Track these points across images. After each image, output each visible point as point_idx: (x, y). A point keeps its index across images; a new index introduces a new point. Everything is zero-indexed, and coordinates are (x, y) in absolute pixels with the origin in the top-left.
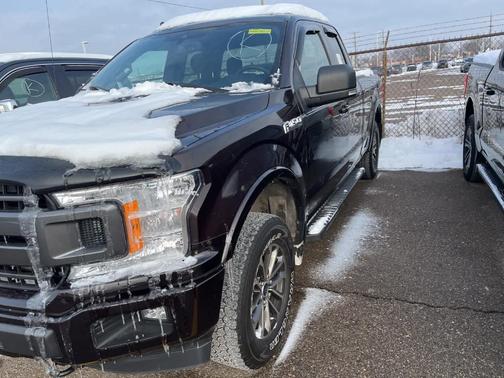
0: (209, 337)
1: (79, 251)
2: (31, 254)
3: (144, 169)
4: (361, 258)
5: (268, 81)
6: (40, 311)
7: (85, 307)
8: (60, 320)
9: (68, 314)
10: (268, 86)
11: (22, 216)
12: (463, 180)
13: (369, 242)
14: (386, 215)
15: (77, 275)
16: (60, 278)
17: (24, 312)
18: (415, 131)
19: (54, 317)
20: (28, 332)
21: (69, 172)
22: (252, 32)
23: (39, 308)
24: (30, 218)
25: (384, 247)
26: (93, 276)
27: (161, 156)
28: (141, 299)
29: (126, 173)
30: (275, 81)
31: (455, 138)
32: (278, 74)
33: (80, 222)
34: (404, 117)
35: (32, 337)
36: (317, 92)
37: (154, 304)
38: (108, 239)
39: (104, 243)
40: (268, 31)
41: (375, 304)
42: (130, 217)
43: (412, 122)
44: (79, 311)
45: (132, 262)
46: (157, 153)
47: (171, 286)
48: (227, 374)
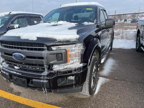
0: (82, 85)
1: (55, 61)
2: (44, 61)
3: (73, 42)
4: (112, 70)
5: (93, 22)
6: (45, 76)
7: (57, 75)
8: (50, 78)
9: (53, 77)
10: (93, 23)
11: (43, 52)
12: (136, 51)
13: (113, 66)
14: (116, 60)
15: (55, 67)
16: (50, 67)
17: (41, 76)
18: (122, 38)
19: (49, 77)
20: (42, 81)
21: (56, 42)
22: (87, 9)
23: (45, 75)
24: (45, 53)
25: (118, 67)
26: (58, 68)
27: (76, 39)
28: (70, 74)
29: (68, 42)
30: (95, 22)
31: (133, 40)
32: (96, 20)
33: (56, 54)
34: (119, 34)
35: (43, 82)
36: (105, 26)
37: (72, 75)
38: (63, 59)
40: (92, 9)
41: (118, 81)
42: (69, 53)
43: (121, 35)
44: (55, 76)
45: (68, 65)
47: (77, 71)
48: (82, 97)
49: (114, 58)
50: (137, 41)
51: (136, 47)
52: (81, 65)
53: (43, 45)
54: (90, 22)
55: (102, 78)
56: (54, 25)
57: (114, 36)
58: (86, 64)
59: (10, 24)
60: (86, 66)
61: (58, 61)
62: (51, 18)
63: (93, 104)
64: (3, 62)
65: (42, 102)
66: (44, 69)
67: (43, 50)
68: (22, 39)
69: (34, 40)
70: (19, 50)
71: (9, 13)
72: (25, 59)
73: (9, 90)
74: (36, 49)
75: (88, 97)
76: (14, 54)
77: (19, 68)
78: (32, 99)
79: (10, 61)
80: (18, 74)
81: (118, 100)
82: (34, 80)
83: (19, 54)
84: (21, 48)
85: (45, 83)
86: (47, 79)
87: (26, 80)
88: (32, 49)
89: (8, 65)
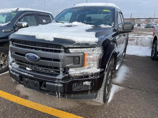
1: (72, 64)
2: (60, 64)
3: (92, 45)
4: (126, 78)
6: (60, 79)
7: (72, 79)
8: (66, 82)
9: (68, 81)
10: (111, 26)
11: (60, 54)
12: (151, 59)
13: (127, 74)
14: (130, 67)
15: (70, 71)
16: (66, 71)
18: (137, 44)
19: (64, 81)
20: (56, 85)
21: (74, 44)
22: (104, 10)
24: (62, 55)
25: (132, 75)
26: (74, 72)
27: (96, 42)
28: (86, 79)
29: (87, 45)
30: (113, 25)
31: (148, 47)
32: (113, 23)
33: (74, 57)
34: (134, 40)
35: (57, 86)
36: (123, 30)
37: (89, 80)
38: (80, 62)
39: (79, 63)
40: (109, 11)
41: (132, 90)
42: (87, 57)
43: (136, 41)
44: (71, 80)
45: (85, 69)
46: (95, 41)
47: (94, 76)
48: (95, 104)
49: (127, 65)
50: (152, 48)
51: (152, 55)
52: (99, 70)
53: (60, 46)
54: (107, 25)
55: (116, 85)
56: (68, 26)
57: (129, 42)
58: (104, 69)
59: (17, 22)
60: (104, 71)
61: (75, 64)
62: (63, 17)
63: (106, 113)
64: (13, 62)
65: (52, 107)
66: (59, 72)
67: (60, 51)
68: (37, 39)
69: (51, 40)
70: (34, 50)
71: (16, 9)
72: (39, 60)
73: (15, 93)
74: (51, 51)
75: (101, 104)
76: (27, 55)
77: (31, 70)
78: (41, 104)
79: (21, 61)
80: (30, 75)
81: (133, 109)
82: (47, 83)
83: (32, 54)
84: (35, 49)
85: (59, 86)
86: (62, 83)
87: (39, 82)
88: (47, 50)
89: (18, 66)
